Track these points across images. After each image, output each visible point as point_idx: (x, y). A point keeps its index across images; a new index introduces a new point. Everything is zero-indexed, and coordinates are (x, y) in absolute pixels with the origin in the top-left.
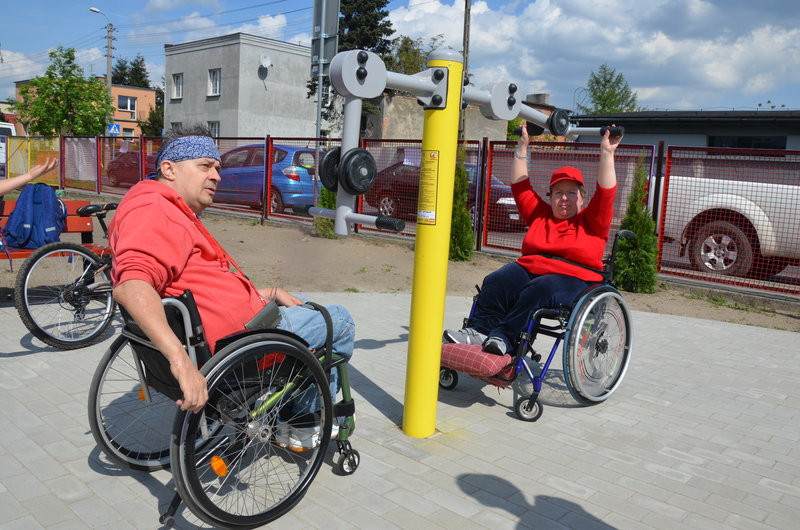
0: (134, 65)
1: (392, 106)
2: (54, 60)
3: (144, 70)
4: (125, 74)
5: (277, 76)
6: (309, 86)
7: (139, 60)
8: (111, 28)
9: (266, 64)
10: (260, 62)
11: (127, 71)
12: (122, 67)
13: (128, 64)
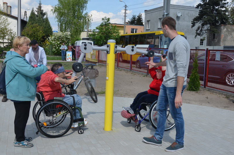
0: (138, 17)
1: (225, 29)
2: (103, 21)
3: (142, 18)
4: (135, 20)
5: (184, 19)
6: (192, 23)
7: (140, 15)
8: (126, 6)
9: (179, 15)
10: (177, 14)
11: (135, 19)
12: (134, 18)
13: (136, 17)
